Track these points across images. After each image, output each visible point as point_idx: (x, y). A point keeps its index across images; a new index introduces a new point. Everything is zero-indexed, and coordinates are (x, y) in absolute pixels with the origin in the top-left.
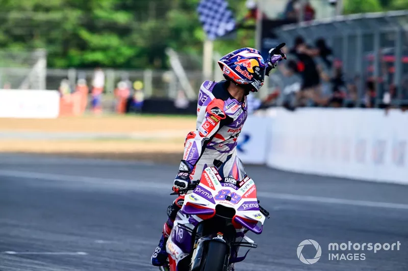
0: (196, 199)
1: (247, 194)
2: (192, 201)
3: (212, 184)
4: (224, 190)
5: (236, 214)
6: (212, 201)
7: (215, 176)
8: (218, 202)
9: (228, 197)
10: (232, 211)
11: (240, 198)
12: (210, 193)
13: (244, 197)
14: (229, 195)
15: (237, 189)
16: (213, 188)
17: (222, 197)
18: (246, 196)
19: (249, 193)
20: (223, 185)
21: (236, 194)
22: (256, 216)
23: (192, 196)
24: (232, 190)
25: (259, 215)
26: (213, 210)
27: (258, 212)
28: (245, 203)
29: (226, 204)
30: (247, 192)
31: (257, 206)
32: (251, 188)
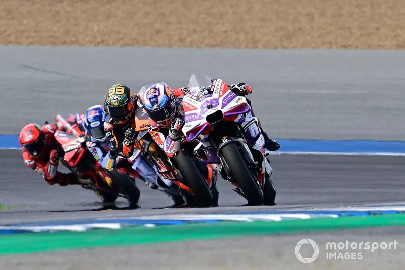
0: (190, 126)
1: (221, 92)
2: (189, 129)
3: (193, 106)
4: (204, 104)
5: (223, 113)
6: (201, 118)
7: (192, 99)
8: (205, 116)
9: (209, 106)
10: (219, 112)
12: (196, 114)
14: (209, 104)
15: (211, 96)
16: (196, 109)
17: (205, 110)
18: (221, 94)
19: (222, 89)
20: (200, 101)
21: (213, 100)
22: (237, 102)
23: (187, 126)
24: (209, 99)
25: (239, 99)
26: (205, 123)
27: (238, 97)
28: (224, 99)
29: (211, 112)
30: (220, 90)
31: (234, 94)
32: (221, 86)
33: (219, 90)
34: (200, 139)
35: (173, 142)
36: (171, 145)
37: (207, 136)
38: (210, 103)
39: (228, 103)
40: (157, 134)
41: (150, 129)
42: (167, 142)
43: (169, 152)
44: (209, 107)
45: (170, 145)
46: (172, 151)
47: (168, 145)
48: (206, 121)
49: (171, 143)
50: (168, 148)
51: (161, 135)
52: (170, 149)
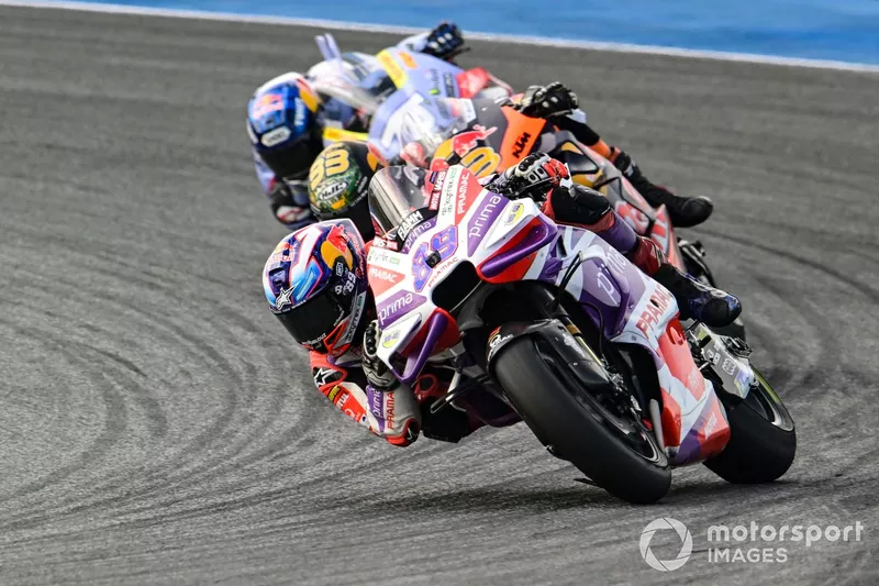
0: (395, 336)
1: (461, 204)
3: (393, 273)
4: (417, 256)
5: (476, 265)
6: (418, 300)
8: (428, 290)
9: (431, 257)
10: (465, 267)
11: (453, 231)
12: (403, 293)
13: (459, 218)
14: (430, 252)
15: (433, 225)
16: (400, 277)
17: (423, 273)
18: (461, 211)
19: (462, 196)
20: (406, 252)
21: (441, 234)
22: (510, 219)
23: (388, 338)
24: (427, 237)
25: (516, 208)
26: (435, 315)
29: (442, 272)
30: (458, 199)
32: (460, 185)
33: (453, 200)
36: (385, 408)
38: (433, 248)
39: (485, 231)
40: (342, 391)
41: (319, 380)
42: (371, 402)
43: (387, 431)
44: (433, 262)
45: (381, 408)
46: (395, 425)
47: (377, 410)
48: (435, 307)
49: (381, 402)
50: (381, 420)
51: (354, 389)
52: (386, 422)
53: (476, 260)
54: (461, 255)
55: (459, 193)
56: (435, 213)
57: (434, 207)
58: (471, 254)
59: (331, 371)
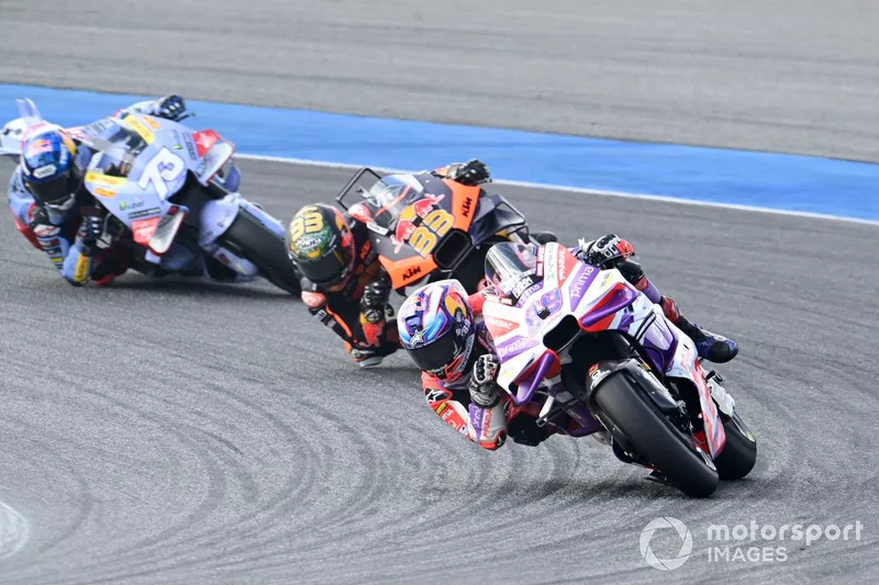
0: (514, 369)
1: (562, 272)
3: (508, 322)
4: (529, 310)
5: (578, 318)
8: (540, 337)
9: (542, 312)
10: (569, 320)
11: (558, 293)
13: (561, 283)
14: (541, 308)
15: (541, 287)
16: (516, 325)
17: (536, 323)
18: (562, 278)
19: (562, 266)
20: (520, 307)
21: (548, 294)
24: (538, 295)
25: (606, 277)
26: (545, 353)
27: (602, 273)
29: (552, 323)
30: (558, 269)
31: (590, 269)
32: (558, 258)
33: (554, 269)
34: (545, 389)
35: (486, 413)
36: (484, 421)
37: (558, 379)
38: (543, 304)
39: (583, 292)
40: (448, 407)
41: (431, 397)
42: (472, 417)
43: (482, 438)
44: (544, 315)
45: (480, 421)
46: (489, 434)
47: (477, 423)
48: (546, 348)
49: (482, 417)
50: (478, 430)
51: (458, 406)
52: (482, 432)
53: (578, 315)
54: (566, 311)
55: (558, 264)
56: (541, 278)
57: (540, 274)
58: (573, 310)
59: (440, 392)
